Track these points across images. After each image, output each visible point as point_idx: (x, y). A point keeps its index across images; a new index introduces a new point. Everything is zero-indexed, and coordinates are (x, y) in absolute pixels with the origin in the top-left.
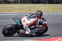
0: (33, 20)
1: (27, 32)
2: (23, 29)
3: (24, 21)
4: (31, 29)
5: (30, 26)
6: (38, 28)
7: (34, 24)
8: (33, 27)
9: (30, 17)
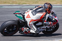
0: (39, 15)
1: (32, 31)
2: (27, 27)
3: (28, 16)
4: (37, 27)
5: (36, 23)
6: (46, 25)
7: (41, 20)
8: (40, 24)
9: (36, 12)
